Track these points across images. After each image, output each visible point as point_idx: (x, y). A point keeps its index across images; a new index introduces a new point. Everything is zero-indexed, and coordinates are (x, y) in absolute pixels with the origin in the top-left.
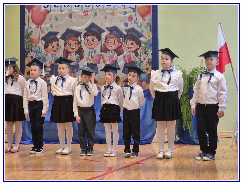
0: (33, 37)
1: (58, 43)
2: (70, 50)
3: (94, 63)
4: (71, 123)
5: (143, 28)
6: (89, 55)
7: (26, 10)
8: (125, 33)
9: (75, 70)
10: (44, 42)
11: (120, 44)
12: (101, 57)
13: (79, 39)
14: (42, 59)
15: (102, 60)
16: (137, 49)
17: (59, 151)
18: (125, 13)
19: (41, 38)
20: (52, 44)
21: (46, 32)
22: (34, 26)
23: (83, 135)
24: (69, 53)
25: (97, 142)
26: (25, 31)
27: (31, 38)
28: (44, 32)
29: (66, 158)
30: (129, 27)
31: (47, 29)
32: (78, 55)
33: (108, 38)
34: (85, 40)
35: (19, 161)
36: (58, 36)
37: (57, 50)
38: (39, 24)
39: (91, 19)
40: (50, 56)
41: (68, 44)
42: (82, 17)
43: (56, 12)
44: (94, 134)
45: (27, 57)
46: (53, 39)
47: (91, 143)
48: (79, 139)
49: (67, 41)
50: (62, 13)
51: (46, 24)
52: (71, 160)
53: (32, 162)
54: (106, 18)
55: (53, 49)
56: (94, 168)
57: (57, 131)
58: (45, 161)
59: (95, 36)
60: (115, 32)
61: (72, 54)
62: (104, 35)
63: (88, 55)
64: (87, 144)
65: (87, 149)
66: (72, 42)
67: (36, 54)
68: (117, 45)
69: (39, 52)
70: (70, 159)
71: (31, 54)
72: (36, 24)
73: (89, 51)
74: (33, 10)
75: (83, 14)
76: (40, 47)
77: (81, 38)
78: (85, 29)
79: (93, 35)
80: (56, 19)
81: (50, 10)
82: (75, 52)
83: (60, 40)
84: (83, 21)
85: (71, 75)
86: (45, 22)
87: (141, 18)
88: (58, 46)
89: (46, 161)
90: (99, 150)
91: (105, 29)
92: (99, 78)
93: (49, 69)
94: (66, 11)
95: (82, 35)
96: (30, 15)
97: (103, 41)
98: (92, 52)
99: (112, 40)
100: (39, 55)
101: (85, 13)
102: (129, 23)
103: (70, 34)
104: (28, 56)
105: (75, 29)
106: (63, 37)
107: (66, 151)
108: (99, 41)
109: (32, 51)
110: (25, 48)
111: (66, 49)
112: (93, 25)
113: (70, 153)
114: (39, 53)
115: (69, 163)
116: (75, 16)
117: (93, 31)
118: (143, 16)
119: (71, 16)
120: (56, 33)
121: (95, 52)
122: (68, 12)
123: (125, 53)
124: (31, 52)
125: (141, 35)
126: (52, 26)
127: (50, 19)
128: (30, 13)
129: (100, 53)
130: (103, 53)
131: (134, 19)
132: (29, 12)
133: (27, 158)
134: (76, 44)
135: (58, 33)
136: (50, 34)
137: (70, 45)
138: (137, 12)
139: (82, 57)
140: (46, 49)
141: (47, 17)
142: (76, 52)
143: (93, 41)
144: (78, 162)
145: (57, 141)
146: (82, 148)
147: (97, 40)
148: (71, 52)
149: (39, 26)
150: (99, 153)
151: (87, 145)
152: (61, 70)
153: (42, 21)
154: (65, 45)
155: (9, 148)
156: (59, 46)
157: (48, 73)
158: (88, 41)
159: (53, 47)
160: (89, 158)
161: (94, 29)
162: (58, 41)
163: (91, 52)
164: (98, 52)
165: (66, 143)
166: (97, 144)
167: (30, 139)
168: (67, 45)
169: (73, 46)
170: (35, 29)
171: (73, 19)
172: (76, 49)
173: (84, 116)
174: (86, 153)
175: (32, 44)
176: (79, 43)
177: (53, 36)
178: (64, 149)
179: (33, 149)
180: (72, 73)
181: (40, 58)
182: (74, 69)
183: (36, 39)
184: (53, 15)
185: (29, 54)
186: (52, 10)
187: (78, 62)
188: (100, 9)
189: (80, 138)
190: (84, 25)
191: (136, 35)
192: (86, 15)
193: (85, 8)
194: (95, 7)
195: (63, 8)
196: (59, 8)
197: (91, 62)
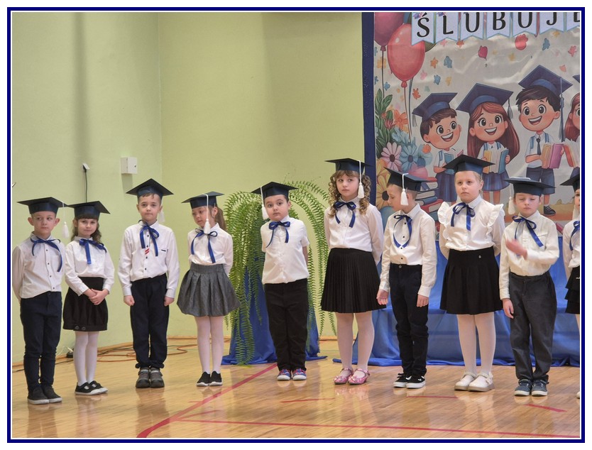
0: (394, 108)
1: (453, 119)
2: (483, 136)
3: (545, 167)
4: (491, 315)
6: (532, 148)
7: (376, 44)
9: (498, 185)
10: (419, 119)
12: (563, 150)
13: (506, 107)
14: (416, 160)
15: (564, 157)
17: (463, 383)
19: (412, 111)
20: (439, 124)
21: (424, 96)
22: (395, 83)
23: (523, 343)
24: (483, 143)
25: (558, 363)
26: (375, 96)
27: (389, 111)
28: (420, 96)
29: (481, 400)
31: (427, 89)
32: (503, 149)
34: (520, 110)
35: (368, 407)
36: (454, 104)
37: (451, 138)
38: (406, 76)
39: (535, 57)
40: (434, 152)
41: (477, 121)
42: (513, 54)
43: (447, 46)
44: (550, 343)
45: (380, 156)
46: (441, 111)
47: (542, 364)
48: (512, 355)
49: (475, 115)
50: (463, 47)
51: (424, 75)
52: (494, 406)
53: (400, 407)
54: (572, 51)
55: (442, 134)
56: (551, 426)
57: (457, 333)
58: (430, 407)
59: (545, 100)
61: (490, 146)
62: (569, 95)
63: (529, 148)
64: (531, 367)
65: (533, 378)
66: (489, 117)
67: (403, 150)
69: (409, 144)
70: (491, 403)
71: (390, 149)
72: (399, 76)
73: (532, 138)
74: (393, 44)
75: (513, 45)
76: (410, 131)
77: (512, 106)
78: (519, 84)
79: (540, 97)
80: (448, 62)
81: (432, 42)
82: (496, 141)
83: (458, 112)
84: (513, 62)
85: (486, 198)
86: (421, 71)
88: (454, 127)
89: (433, 408)
90: (563, 382)
91: (570, 80)
92: (560, 202)
93: (434, 185)
94: (471, 42)
95: (513, 99)
96: (385, 57)
97: (566, 110)
98: (538, 140)
100: (409, 150)
101: (520, 44)
103: (483, 98)
104: (383, 154)
105: (495, 84)
106: (465, 106)
107: (479, 383)
108: (555, 111)
109: (392, 141)
110: (376, 135)
111: (473, 134)
112: (540, 72)
113: (490, 388)
114: (409, 147)
115: (489, 413)
116: (494, 53)
117: (539, 87)
119: (483, 52)
120: (449, 97)
121: (547, 139)
122: (476, 43)
124: (389, 144)
126: (437, 81)
127: (434, 63)
128: (385, 53)
129: (559, 141)
130: (567, 142)
132: (383, 49)
133: (385, 400)
134: (497, 121)
135: (453, 95)
136: (434, 99)
137: (484, 124)
139: (513, 152)
140: (425, 135)
141: (425, 60)
142: (499, 140)
143: (541, 111)
144: (510, 412)
145: (457, 358)
146: (519, 376)
147: (550, 108)
148: (486, 142)
149: (408, 82)
150: (562, 390)
151: (534, 369)
152: (465, 185)
153: (415, 70)
154: (471, 124)
155: (344, 375)
156: (457, 128)
157: (432, 193)
158: (527, 113)
159: (442, 131)
160: (537, 401)
161: (542, 82)
162: (454, 115)
163: (535, 139)
164: (555, 139)
165: (479, 365)
166: (558, 366)
167: (391, 352)
168: (476, 124)
169: (490, 125)
170: (398, 90)
171: (491, 60)
172: (499, 133)
173: (524, 297)
174: (530, 390)
175: (392, 126)
176: (507, 117)
177: (440, 105)
178: (474, 378)
179: (402, 378)
180: (491, 193)
181: (410, 158)
182: (494, 184)
183: (401, 113)
184: (439, 53)
185: (385, 149)
186: (437, 41)
187: (505, 164)
188: (557, 30)
189: (515, 353)
190: (518, 74)
192: (522, 48)
193: (518, 31)
194: (544, 27)
195: (465, 34)
196: (455, 36)
197: (537, 164)
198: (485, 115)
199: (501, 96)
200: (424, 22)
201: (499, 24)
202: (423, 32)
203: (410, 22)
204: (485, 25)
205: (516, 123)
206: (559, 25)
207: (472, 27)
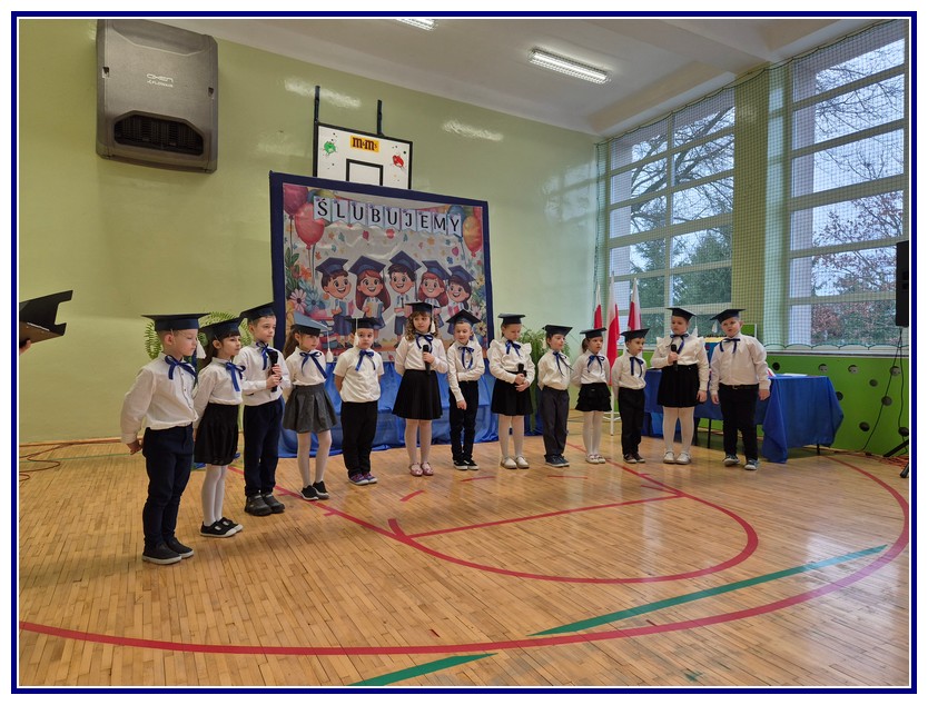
0: (300, 264)
1: (346, 278)
2: (367, 292)
3: (406, 316)
5: (473, 268)
7: (285, 213)
8: (450, 273)
10: (320, 275)
11: (442, 290)
14: (318, 303)
16: (467, 299)
18: (448, 242)
19: (314, 268)
20: (335, 280)
21: (324, 258)
22: (302, 245)
24: (366, 296)
26: (284, 252)
27: (297, 265)
30: (454, 265)
31: (327, 253)
32: (380, 302)
33: (427, 278)
34: (390, 277)
36: (347, 267)
37: (344, 290)
38: (311, 241)
39: (399, 245)
41: (363, 281)
42: (385, 240)
43: (341, 226)
45: (288, 298)
46: (337, 271)
49: (361, 276)
50: (352, 229)
51: (324, 243)
54: (421, 245)
55: (338, 287)
59: (405, 273)
60: (434, 270)
61: (371, 299)
62: (420, 272)
63: (397, 303)
66: (371, 280)
67: (307, 295)
68: (439, 290)
69: (313, 291)
71: (297, 293)
72: (304, 240)
73: (398, 297)
74: (299, 216)
75: (385, 234)
76: (313, 282)
77: (385, 274)
78: (390, 261)
81: (330, 221)
82: (375, 296)
84: (386, 246)
86: (321, 240)
87: (470, 253)
88: (346, 283)
94: (358, 226)
95: (386, 269)
96: (294, 224)
97: (419, 282)
98: (402, 299)
99: (431, 282)
101: (389, 234)
102: (454, 258)
104: (291, 296)
106: (354, 269)
108: (412, 281)
109: (299, 288)
110: (286, 282)
111: (360, 289)
112: (402, 255)
114: (313, 294)
116: (373, 237)
117: (403, 265)
118: (473, 250)
120: (342, 262)
121: (407, 299)
122: (361, 228)
123: (451, 303)
124: (296, 290)
125: (470, 278)
126: (334, 250)
127: (331, 236)
128: (294, 221)
131: (461, 252)
132: (291, 218)
134: (376, 283)
135: (345, 261)
136: (331, 261)
137: (367, 284)
138: (464, 243)
139: (386, 304)
140: (325, 287)
141: (325, 232)
142: (377, 296)
143: (404, 280)
147: (409, 279)
148: (369, 296)
149: (312, 246)
153: (317, 239)
154: (358, 283)
156: (348, 284)
158: (395, 280)
161: (404, 262)
162: (346, 275)
163: (400, 298)
164: (413, 299)
168: (362, 283)
169: (371, 286)
170: (304, 251)
171: (371, 241)
172: (377, 292)
175: (299, 277)
176: (382, 281)
177: (337, 267)
181: (313, 302)
183: (306, 269)
184: (335, 229)
185: (293, 293)
186: (333, 221)
187: (382, 311)
188: (412, 231)
191: (464, 277)
192: (391, 237)
193: (388, 225)
194: (404, 227)
195: (353, 220)
196: (346, 220)
197: (401, 314)
198: (368, 278)
199: (378, 267)
200: (322, 205)
201: (376, 218)
202: (323, 212)
203: (313, 203)
204: (367, 216)
205: (387, 285)
206: (413, 227)
207: (358, 216)
